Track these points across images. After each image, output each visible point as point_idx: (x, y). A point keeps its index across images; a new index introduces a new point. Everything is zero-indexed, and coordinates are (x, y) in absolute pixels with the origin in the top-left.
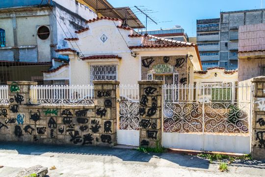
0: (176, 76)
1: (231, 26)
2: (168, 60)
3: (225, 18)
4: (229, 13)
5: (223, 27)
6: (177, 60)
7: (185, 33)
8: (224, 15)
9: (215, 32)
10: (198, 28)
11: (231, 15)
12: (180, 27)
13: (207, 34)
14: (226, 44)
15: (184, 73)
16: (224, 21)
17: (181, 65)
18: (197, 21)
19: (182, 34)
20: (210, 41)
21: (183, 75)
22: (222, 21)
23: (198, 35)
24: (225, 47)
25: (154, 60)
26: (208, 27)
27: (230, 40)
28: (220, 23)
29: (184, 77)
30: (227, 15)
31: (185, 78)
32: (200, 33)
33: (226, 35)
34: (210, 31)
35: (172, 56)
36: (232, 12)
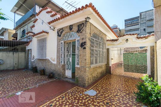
0: (78, 41)
1: (148, 19)
2: (72, 28)
3: (143, 15)
4: (146, 12)
5: (142, 20)
6: (78, 26)
7: (118, 27)
8: (142, 14)
9: (136, 24)
10: (125, 24)
11: (147, 12)
12: (115, 25)
13: (131, 26)
14: (144, 30)
15: (84, 37)
16: (142, 17)
17: (81, 31)
18: (125, 20)
19: (117, 28)
20: (133, 29)
21: (83, 39)
22: (141, 17)
23: (125, 27)
24: (144, 31)
25: (64, 30)
26: (132, 22)
27: (147, 27)
28: (139, 19)
29: (84, 41)
30: (145, 13)
31: (85, 43)
32: (126, 26)
33: (144, 24)
34: (133, 24)
35: (74, 24)
36: (148, 11)
